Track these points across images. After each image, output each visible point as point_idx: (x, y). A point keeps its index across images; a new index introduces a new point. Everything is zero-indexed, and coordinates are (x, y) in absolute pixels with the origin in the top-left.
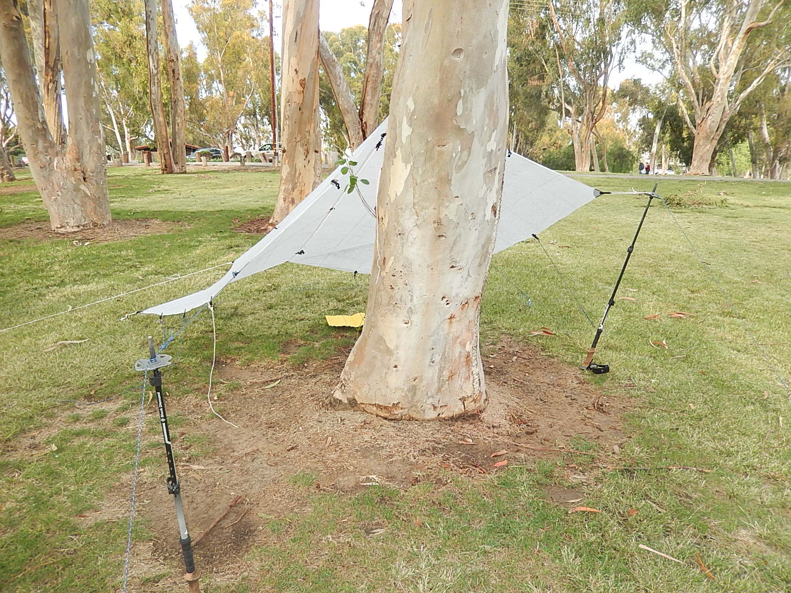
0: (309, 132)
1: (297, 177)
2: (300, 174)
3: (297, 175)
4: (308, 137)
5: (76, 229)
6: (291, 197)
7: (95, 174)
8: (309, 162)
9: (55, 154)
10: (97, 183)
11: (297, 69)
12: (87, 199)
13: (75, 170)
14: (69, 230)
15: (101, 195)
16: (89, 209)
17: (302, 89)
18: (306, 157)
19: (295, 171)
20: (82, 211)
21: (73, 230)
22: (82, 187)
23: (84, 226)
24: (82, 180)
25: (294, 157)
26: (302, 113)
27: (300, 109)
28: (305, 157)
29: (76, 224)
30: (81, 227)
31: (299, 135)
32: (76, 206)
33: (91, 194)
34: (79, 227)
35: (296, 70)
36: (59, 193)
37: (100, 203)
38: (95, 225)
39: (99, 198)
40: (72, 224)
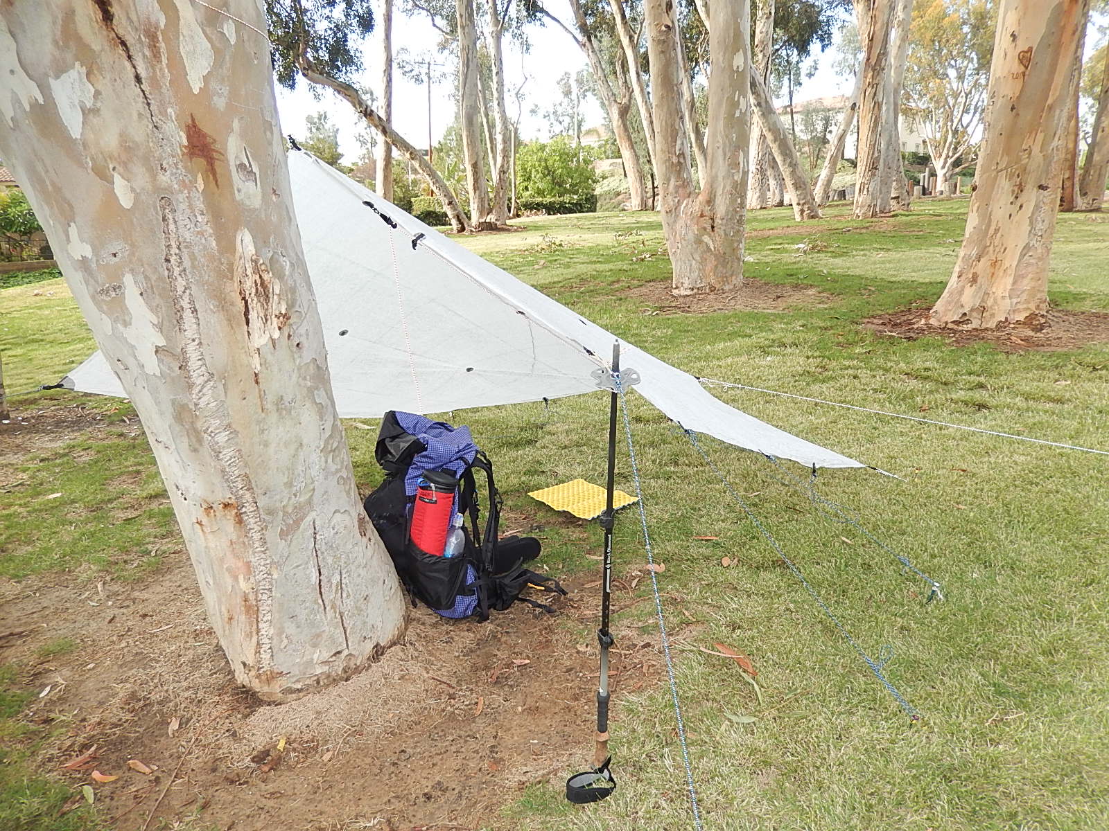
0: (1029, 151)
1: (990, 235)
2: (997, 231)
3: (992, 231)
4: (1024, 162)
5: (689, 292)
6: (972, 271)
7: (725, 221)
8: (1021, 206)
9: (686, 195)
10: (726, 234)
11: (1016, 33)
12: (708, 254)
13: (702, 216)
14: (683, 292)
15: (728, 250)
16: (708, 268)
17: (1023, 69)
18: (1017, 197)
19: (989, 226)
20: (700, 270)
21: (685, 293)
22: (706, 239)
23: (698, 289)
24: (709, 229)
25: (989, 198)
26: (1018, 114)
27: (1012, 109)
28: (1012, 199)
29: (690, 286)
30: (695, 291)
31: (1006, 159)
32: (694, 262)
33: (715, 248)
34: (693, 289)
35: (1013, 35)
36: (679, 245)
37: (724, 261)
38: (712, 289)
39: (725, 253)
40: (686, 285)
